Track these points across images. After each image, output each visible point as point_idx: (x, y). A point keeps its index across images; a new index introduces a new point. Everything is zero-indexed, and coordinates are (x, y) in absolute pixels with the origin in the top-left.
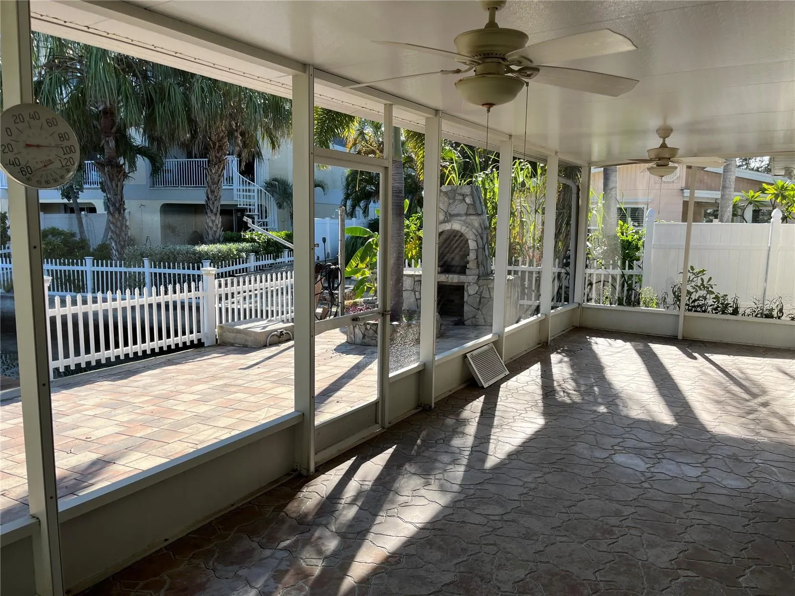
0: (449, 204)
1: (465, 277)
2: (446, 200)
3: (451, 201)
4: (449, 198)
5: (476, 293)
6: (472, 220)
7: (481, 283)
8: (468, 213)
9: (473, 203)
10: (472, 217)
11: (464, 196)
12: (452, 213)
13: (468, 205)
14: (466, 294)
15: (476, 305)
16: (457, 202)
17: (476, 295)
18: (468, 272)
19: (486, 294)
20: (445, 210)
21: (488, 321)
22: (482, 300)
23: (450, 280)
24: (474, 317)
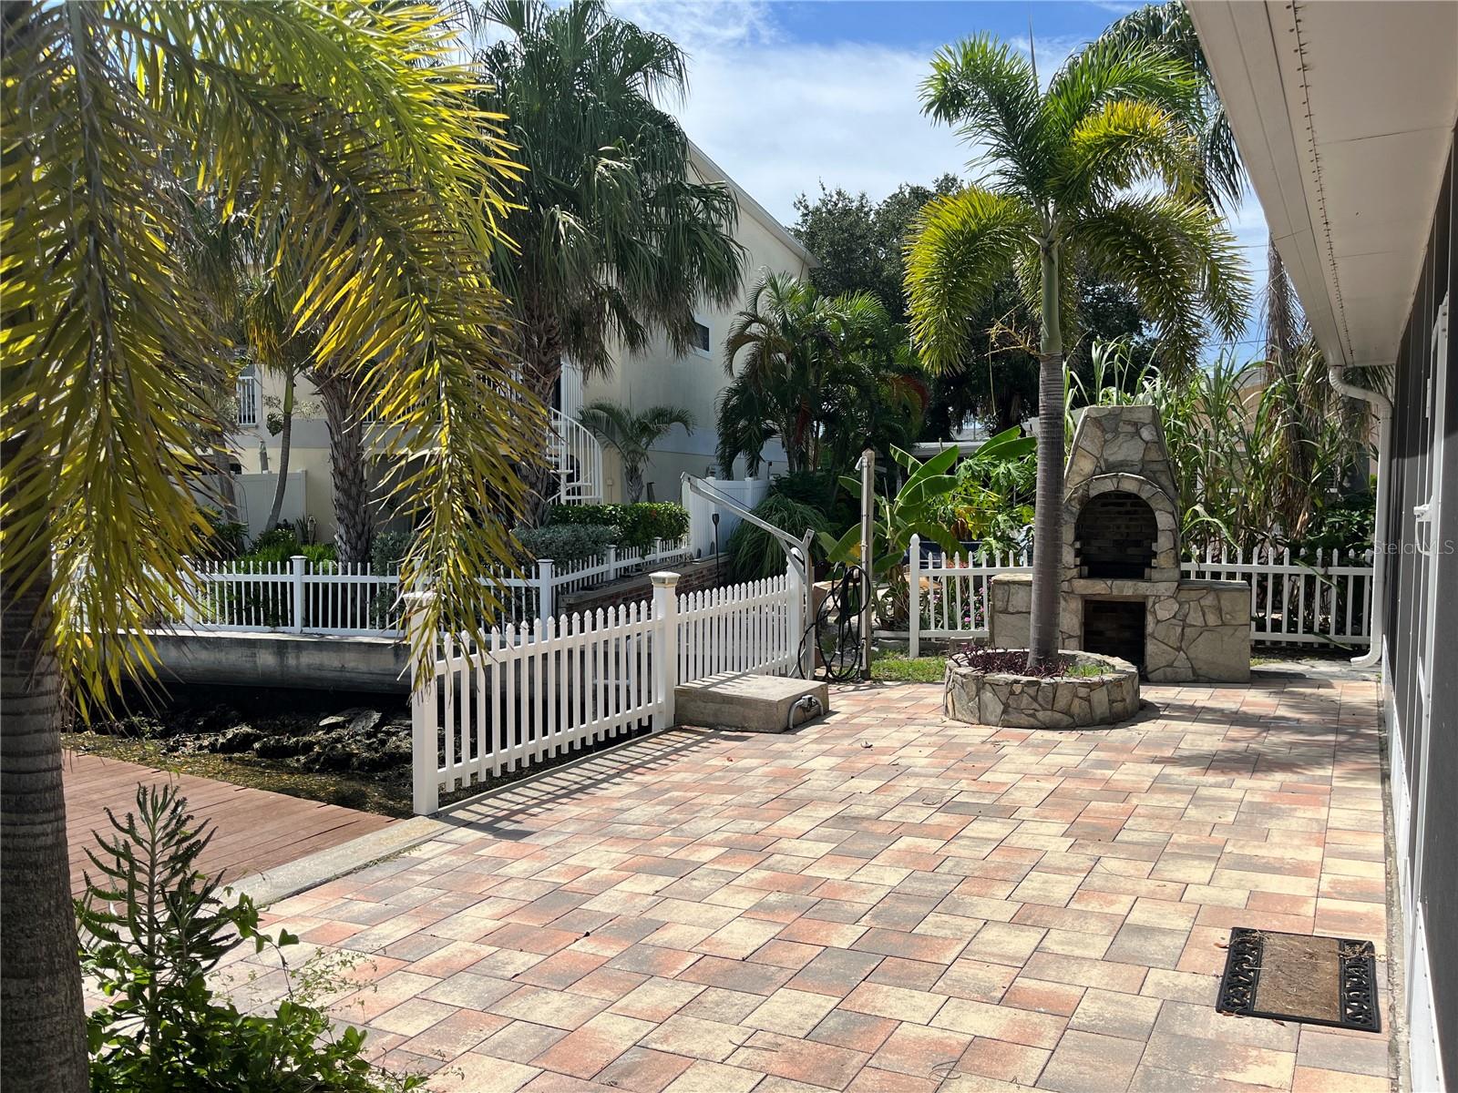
0: (1105, 441)
1: (1148, 584)
2: (1099, 433)
3: (1109, 436)
4: (1104, 431)
5: (1174, 617)
6: (1154, 472)
7: (1184, 595)
8: (1147, 458)
9: (1156, 439)
10: (1155, 467)
11: (1137, 426)
12: (1111, 459)
13: (1147, 443)
14: (1150, 618)
15: (1173, 641)
16: (1121, 439)
17: (1174, 621)
18: (1155, 575)
19: (1195, 618)
20: (1096, 453)
21: (1200, 672)
22: (1187, 630)
23: (1115, 592)
24: (1170, 665)
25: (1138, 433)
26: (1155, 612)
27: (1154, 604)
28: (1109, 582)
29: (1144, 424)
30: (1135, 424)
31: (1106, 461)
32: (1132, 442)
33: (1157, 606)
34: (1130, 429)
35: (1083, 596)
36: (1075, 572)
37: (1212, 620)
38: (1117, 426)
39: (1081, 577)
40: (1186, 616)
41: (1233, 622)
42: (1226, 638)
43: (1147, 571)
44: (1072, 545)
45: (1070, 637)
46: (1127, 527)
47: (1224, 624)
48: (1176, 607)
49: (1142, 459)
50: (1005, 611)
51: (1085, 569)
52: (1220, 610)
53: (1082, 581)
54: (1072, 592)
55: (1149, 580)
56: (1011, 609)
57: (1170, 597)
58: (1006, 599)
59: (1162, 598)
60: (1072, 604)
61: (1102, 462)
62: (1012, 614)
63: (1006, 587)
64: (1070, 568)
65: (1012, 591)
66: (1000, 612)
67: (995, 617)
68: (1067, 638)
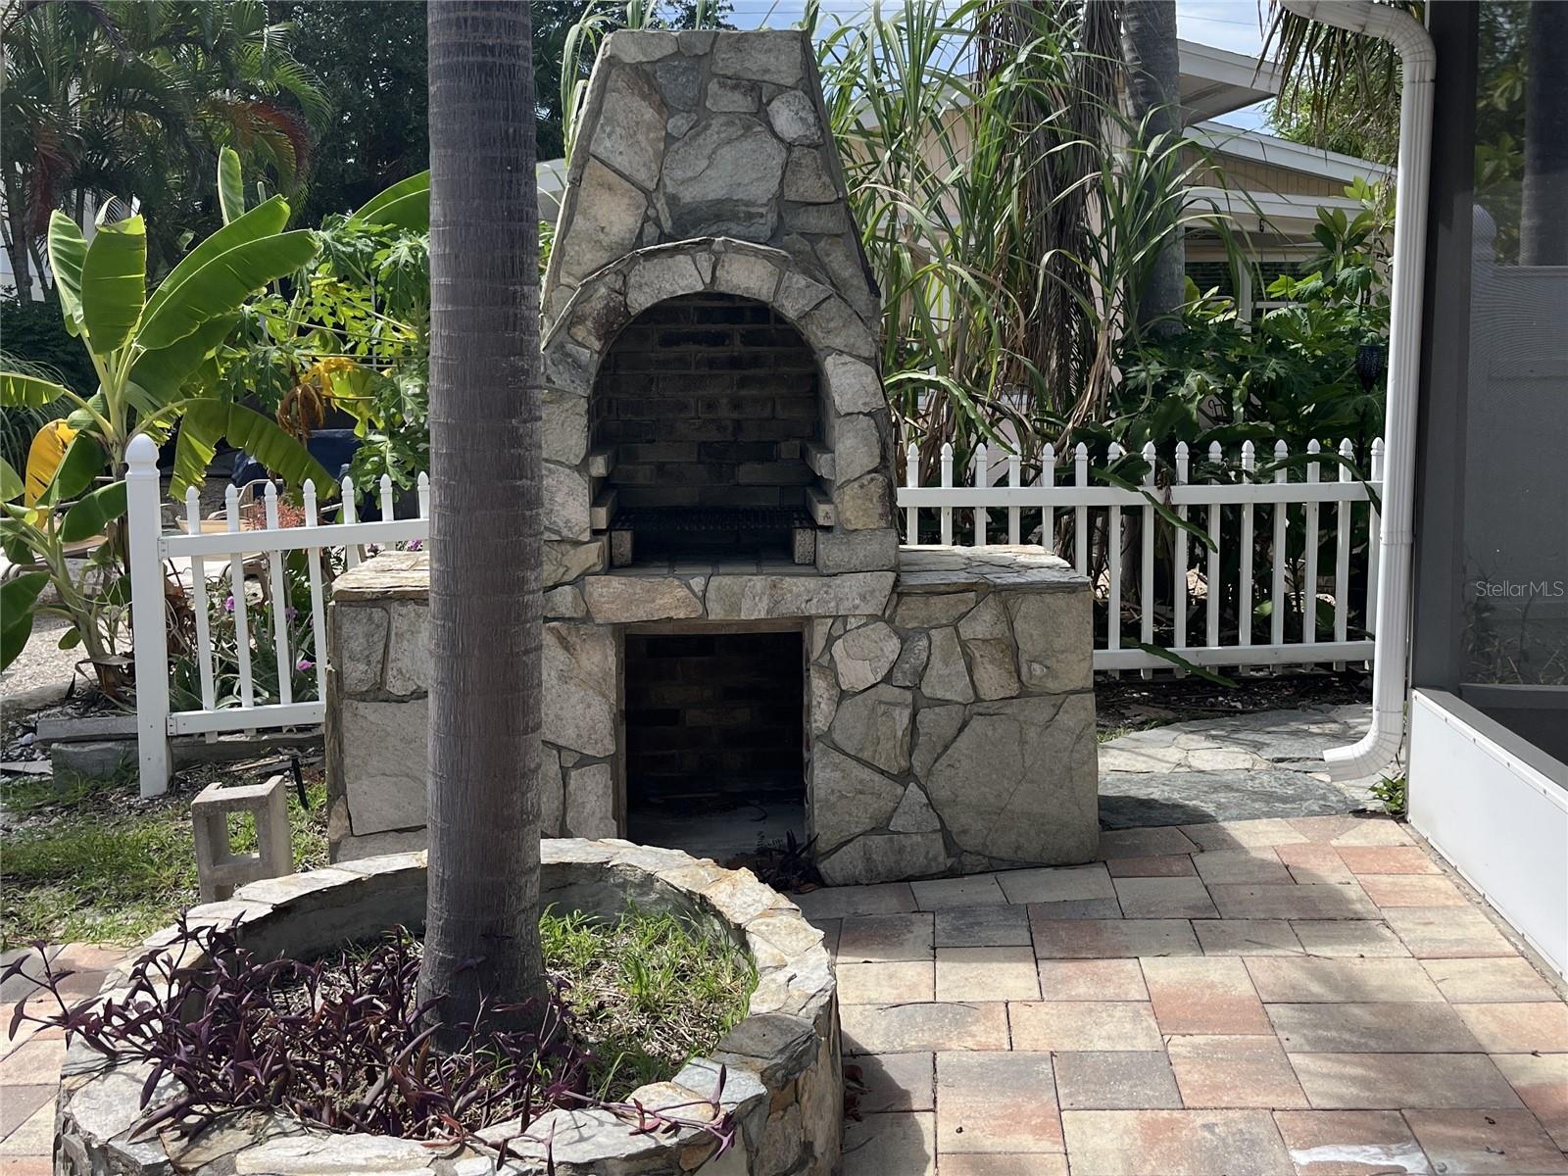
0: (670, 139)
1: (811, 583)
2: (649, 114)
3: (678, 124)
4: (664, 107)
5: (888, 679)
6: (813, 238)
7: (912, 613)
8: (791, 195)
9: (814, 134)
10: (814, 221)
11: (759, 93)
12: (689, 195)
13: (789, 146)
14: (819, 690)
15: (889, 755)
16: (715, 132)
17: (888, 692)
18: (831, 552)
19: (946, 681)
20: (642, 176)
21: (968, 842)
22: (926, 716)
23: (717, 613)
24: (881, 827)
25: (761, 114)
26: (831, 670)
27: (830, 640)
28: (697, 583)
29: (781, 89)
30: (753, 88)
31: (673, 200)
32: (748, 145)
33: (838, 648)
34: (740, 103)
35: (619, 631)
36: (591, 554)
37: (993, 680)
38: (703, 92)
39: (612, 566)
40: (920, 674)
41: (1052, 685)
42: (1032, 733)
43: (802, 540)
44: (582, 467)
45: (585, 761)
46: (736, 405)
47: (1024, 693)
48: (892, 646)
49: (779, 198)
50: (378, 693)
51: (625, 540)
52: (1013, 650)
53: (616, 584)
54: (588, 618)
55: (812, 566)
56: (396, 686)
57: (873, 618)
58: (378, 655)
59: (852, 623)
60: (583, 657)
61: (661, 204)
62: (401, 700)
63: (378, 614)
64: (577, 543)
65: (399, 624)
66: (362, 697)
67: (347, 716)
68: (565, 773)
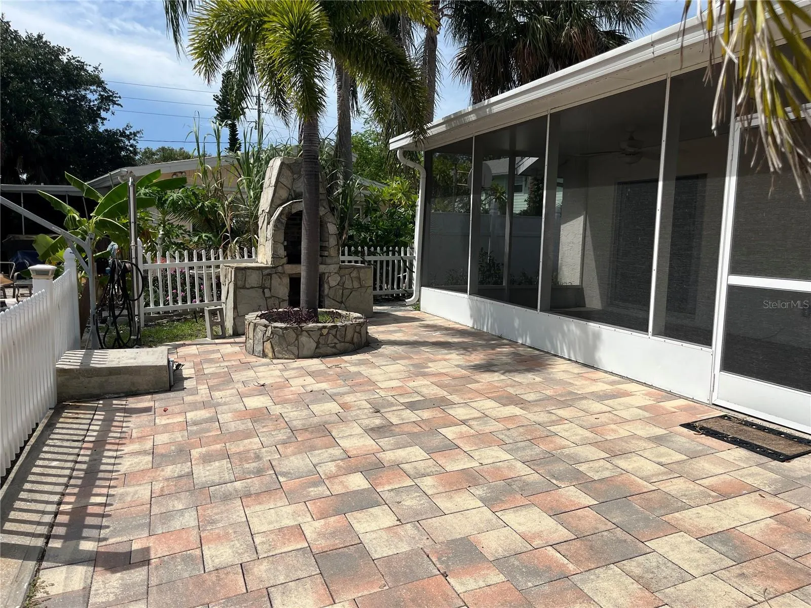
0: (294, 179)
1: (325, 266)
2: (290, 174)
3: (296, 176)
4: (293, 173)
5: (338, 285)
7: (343, 272)
12: (297, 190)
14: (326, 286)
15: (338, 298)
16: (302, 178)
17: (338, 287)
18: (328, 260)
19: (348, 285)
20: (289, 186)
22: (345, 291)
26: (328, 283)
27: (328, 277)
31: (294, 191)
33: (330, 278)
35: (289, 275)
36: (285, 260)
37: (356, 285)
38: (300, 170)
39: (287, 263)
40: (344, 283)
41: (366, 285)
42: (362, 294)
44: (283, 243)
45: (284, 300)
47: (361, 287)
48: (339, 278)
50: (244, 287)
51: (288, 258)
52: (360, 279)
53: (290, 266)
54: (284, 273)
56: (247, 286)
57: (336, 273)
58: (244, 279)
59: (332, 274)
60: (283, 280)
61: (292, 192)
62: (248, 289)
63: (243, 272)
64: (282, 258)
65: (248, 274)
66: (240, 288)
67: (237, 292)
68: (280, 303)
